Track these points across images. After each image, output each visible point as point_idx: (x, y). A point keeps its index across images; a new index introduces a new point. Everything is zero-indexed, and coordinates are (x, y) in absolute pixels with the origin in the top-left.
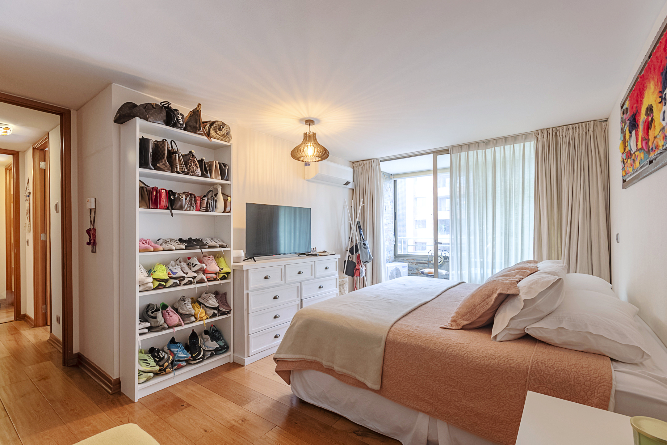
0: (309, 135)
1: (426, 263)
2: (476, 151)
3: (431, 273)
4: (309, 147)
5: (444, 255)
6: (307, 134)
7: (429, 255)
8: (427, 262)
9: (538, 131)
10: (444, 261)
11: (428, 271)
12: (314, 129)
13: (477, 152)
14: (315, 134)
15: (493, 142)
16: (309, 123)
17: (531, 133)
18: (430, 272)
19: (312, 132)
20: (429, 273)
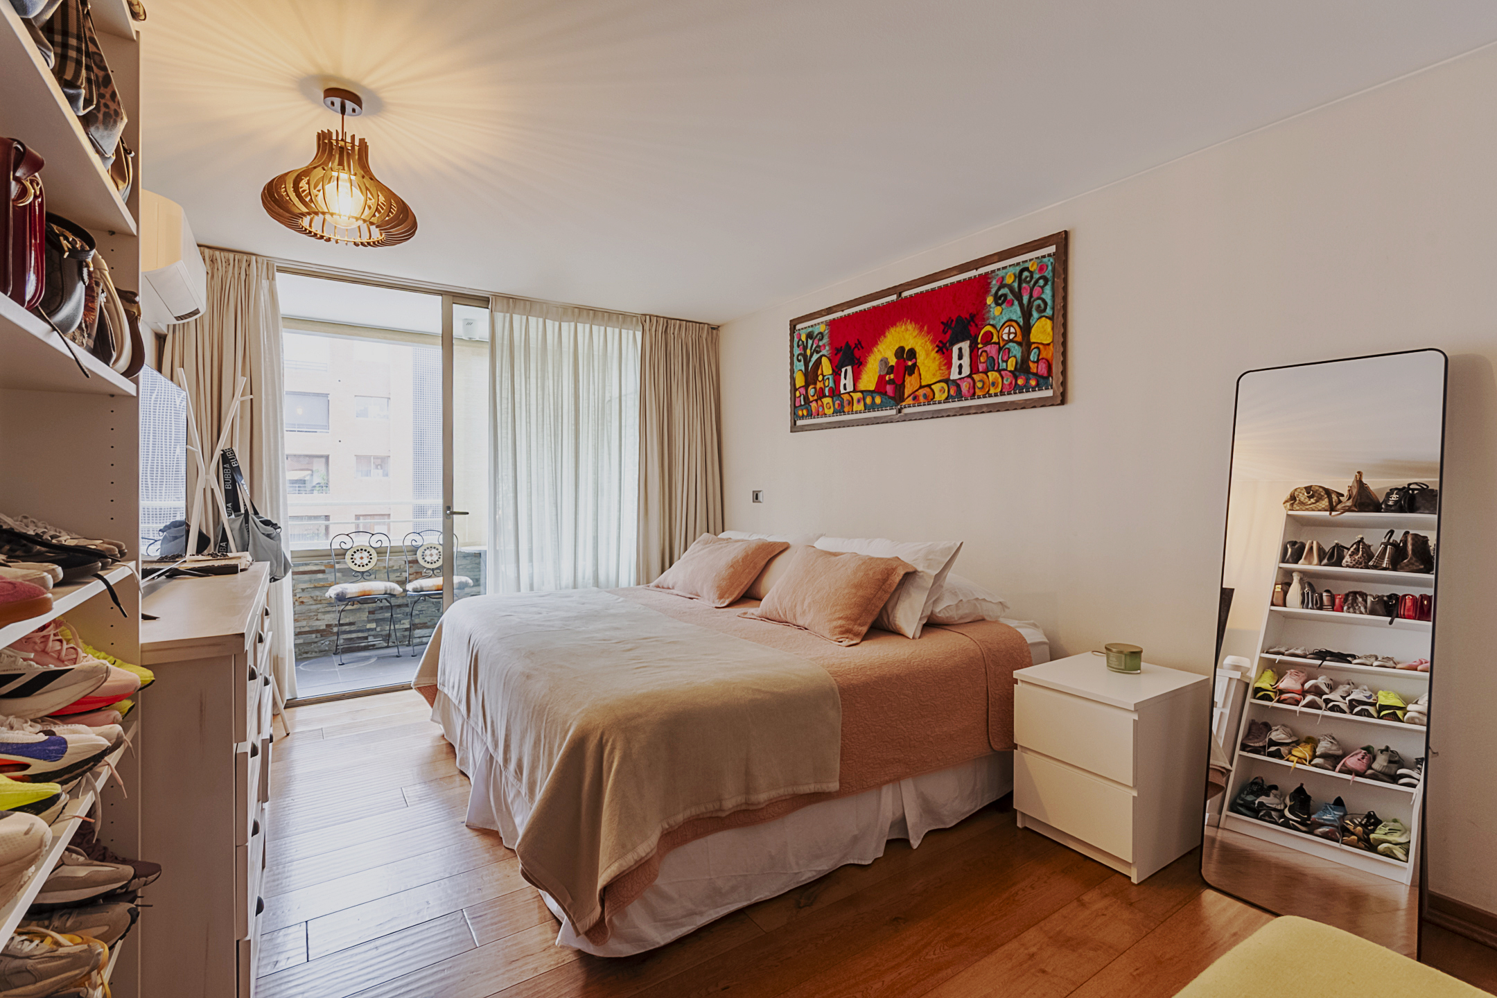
0: (342, 143)
1: (323, 572)
2: (525, 317)
3: (367, 593)
4: (344, 185)
5: (379, 545)
6: (334, 137)
7: (333, 548)
8: (323, 568)
9: (645, 315)
10: (378, 560)
11: (357, 590)
12: (356, 127)
13: (527, 319)
14: (363, 145)
15: (573, 312)
16: (337, 101)
17: (634, 316)
18: (365, 591)
19: (353, 137)
20: (362, 594)
